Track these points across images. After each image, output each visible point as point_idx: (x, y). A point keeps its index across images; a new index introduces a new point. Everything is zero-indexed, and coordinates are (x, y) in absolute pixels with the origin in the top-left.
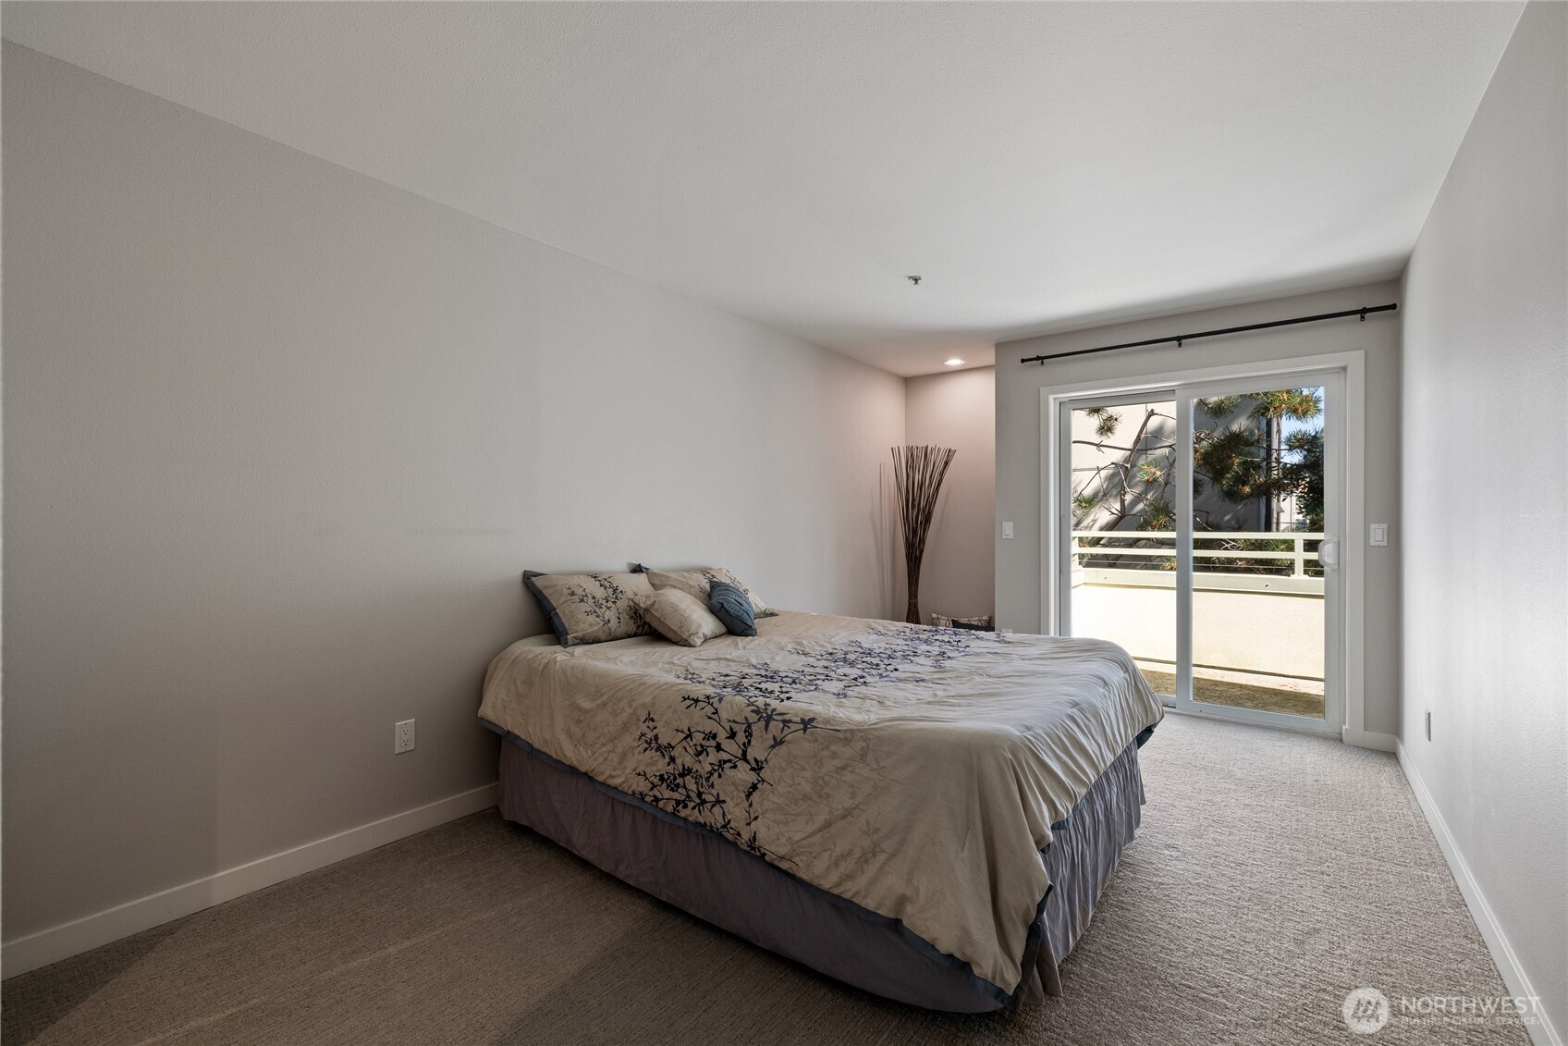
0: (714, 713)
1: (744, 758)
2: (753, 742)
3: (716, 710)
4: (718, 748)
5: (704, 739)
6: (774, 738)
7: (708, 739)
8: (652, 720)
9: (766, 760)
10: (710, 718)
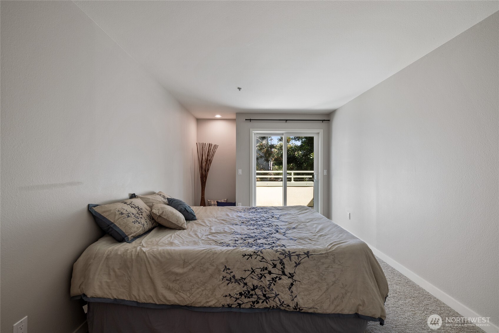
0: (262, 259)
1: (284, 273)
2: (286, 266)
3: (263, 257)
4: (270, 273)
5: (261, 271)
6: (296, 263)
7: (263, 271)
8: (229, 269)
9: (295, 272)
10: (261, 261)
